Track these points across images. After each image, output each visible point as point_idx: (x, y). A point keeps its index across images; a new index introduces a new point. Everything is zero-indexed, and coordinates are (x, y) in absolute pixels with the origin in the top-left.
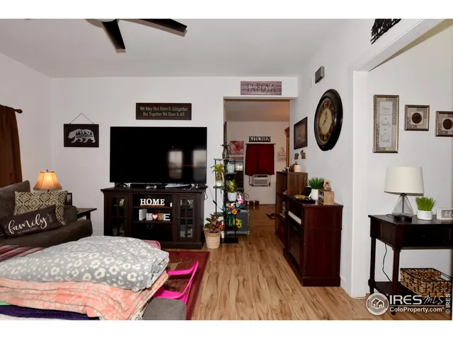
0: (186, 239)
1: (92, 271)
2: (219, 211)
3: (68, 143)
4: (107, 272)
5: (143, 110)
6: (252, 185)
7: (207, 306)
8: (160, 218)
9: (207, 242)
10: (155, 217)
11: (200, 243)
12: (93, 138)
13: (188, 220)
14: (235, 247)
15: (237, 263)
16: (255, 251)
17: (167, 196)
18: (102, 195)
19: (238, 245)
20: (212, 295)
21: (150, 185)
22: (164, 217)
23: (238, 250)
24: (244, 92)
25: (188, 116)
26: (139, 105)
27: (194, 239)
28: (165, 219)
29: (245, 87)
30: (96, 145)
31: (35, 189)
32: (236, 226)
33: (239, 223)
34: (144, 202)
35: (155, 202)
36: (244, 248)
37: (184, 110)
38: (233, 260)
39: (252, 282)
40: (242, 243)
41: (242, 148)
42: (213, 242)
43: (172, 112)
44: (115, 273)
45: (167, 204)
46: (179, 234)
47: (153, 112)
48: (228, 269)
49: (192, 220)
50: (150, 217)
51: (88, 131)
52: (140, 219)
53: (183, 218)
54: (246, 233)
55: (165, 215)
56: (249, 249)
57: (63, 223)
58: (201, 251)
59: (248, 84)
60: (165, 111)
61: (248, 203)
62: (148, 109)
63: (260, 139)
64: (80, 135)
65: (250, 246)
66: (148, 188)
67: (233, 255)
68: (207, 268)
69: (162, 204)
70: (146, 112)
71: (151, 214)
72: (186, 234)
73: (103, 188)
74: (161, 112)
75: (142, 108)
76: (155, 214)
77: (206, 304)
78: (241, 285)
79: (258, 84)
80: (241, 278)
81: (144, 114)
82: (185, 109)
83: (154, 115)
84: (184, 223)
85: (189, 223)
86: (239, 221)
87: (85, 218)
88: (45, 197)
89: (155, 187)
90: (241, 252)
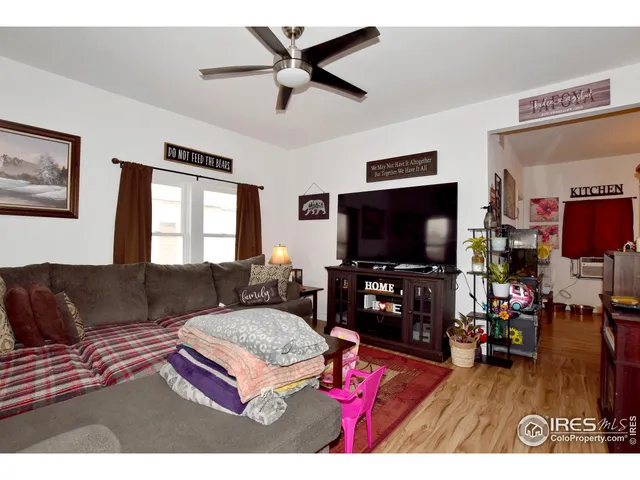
0: (420, 343)
1: (238, 335)
2: (480, 310)
3: (303, 216)
4: (247, 338)
5: (375, 170)
6: (579, 277)
7: (411, 436)
8: (388, 310)
9: (453, 354)
10: (383, 306)
11: (440, 354)
12: (323, 209)
13: (425, 317)
14: (500, 373)
15: (491, 397)
16: (538, 388)
17: (397, 280)
18: (326, 273)
19: (507, 371)
20: (426, 426)
21: (379, 265)
22: (394, 308)
23: (505, 378)
24: (526, 117)
25: (432, 169)
26: (370, 165)
27: (432, 345)
28: (394, 311)
29: (527, 107)
30: (326, 216)
31: (270, 263)
32: (510, 340)
33: (516, 336)
34: (369, 286)
35: (383, 288)
36: (519, 378)
37: (427, 162)
38: (485, 392)
39: (502, 432)
40: (518, 370)
41: (556, 208)
42: (462, 355)
43: (411, 167)
44: (252, 341)
45: (397, 290)
46: (411, 335)
47: (387, 170)
48: (470, 401)
49: (429, 318)
50: (377, 306)
51: (319, 201)
52: (365, 307)
53: (416, 313)
54: (530, 355)
55: (394, 305)
56: (526, 382)
57: (284, 299)
58: (441, 365)
59: (533, 101)
60: (402, 167)
61: (568, 308)
62: (380, 167)
63: (595, 191)
64: (311, 207)
65: (531, 379)
66: (375, 268)
67: (491, 384)
68: (436, 390)
69: (391, 290)
70: (378, 171)
71: (378, 302)
72: (421, 337)
73: (328, 266)
74: (396, 169)
75: (374, 168)
76: (383, 302)
77: (410, 434)
78: (479, 430)
79: (554, 97)
80: (484, 421)
81: (377, 175)
82: (427, 160)
83: (387, 173)
84: (419, 321)
85: (425, 322)
86: (516, 332)
87: (311, 298)
88: (273, 270)
89: (384, 267)
90: (507, 385)
